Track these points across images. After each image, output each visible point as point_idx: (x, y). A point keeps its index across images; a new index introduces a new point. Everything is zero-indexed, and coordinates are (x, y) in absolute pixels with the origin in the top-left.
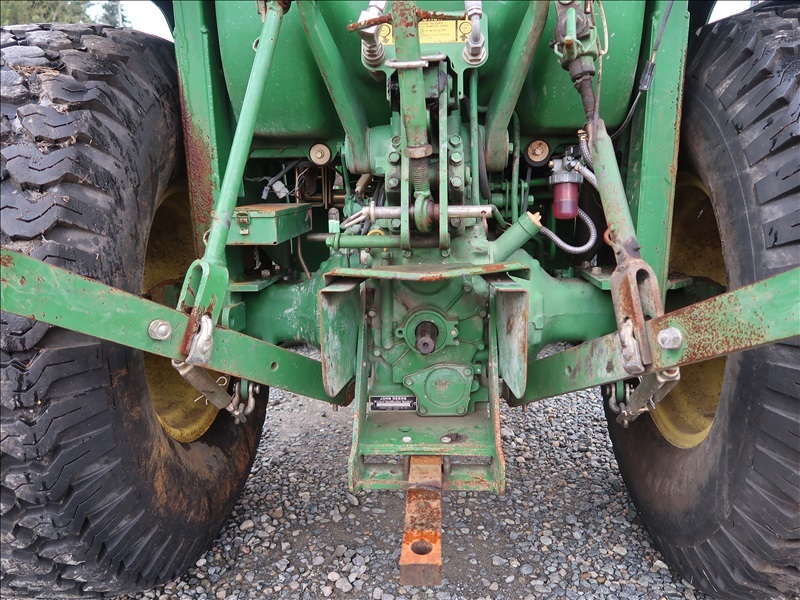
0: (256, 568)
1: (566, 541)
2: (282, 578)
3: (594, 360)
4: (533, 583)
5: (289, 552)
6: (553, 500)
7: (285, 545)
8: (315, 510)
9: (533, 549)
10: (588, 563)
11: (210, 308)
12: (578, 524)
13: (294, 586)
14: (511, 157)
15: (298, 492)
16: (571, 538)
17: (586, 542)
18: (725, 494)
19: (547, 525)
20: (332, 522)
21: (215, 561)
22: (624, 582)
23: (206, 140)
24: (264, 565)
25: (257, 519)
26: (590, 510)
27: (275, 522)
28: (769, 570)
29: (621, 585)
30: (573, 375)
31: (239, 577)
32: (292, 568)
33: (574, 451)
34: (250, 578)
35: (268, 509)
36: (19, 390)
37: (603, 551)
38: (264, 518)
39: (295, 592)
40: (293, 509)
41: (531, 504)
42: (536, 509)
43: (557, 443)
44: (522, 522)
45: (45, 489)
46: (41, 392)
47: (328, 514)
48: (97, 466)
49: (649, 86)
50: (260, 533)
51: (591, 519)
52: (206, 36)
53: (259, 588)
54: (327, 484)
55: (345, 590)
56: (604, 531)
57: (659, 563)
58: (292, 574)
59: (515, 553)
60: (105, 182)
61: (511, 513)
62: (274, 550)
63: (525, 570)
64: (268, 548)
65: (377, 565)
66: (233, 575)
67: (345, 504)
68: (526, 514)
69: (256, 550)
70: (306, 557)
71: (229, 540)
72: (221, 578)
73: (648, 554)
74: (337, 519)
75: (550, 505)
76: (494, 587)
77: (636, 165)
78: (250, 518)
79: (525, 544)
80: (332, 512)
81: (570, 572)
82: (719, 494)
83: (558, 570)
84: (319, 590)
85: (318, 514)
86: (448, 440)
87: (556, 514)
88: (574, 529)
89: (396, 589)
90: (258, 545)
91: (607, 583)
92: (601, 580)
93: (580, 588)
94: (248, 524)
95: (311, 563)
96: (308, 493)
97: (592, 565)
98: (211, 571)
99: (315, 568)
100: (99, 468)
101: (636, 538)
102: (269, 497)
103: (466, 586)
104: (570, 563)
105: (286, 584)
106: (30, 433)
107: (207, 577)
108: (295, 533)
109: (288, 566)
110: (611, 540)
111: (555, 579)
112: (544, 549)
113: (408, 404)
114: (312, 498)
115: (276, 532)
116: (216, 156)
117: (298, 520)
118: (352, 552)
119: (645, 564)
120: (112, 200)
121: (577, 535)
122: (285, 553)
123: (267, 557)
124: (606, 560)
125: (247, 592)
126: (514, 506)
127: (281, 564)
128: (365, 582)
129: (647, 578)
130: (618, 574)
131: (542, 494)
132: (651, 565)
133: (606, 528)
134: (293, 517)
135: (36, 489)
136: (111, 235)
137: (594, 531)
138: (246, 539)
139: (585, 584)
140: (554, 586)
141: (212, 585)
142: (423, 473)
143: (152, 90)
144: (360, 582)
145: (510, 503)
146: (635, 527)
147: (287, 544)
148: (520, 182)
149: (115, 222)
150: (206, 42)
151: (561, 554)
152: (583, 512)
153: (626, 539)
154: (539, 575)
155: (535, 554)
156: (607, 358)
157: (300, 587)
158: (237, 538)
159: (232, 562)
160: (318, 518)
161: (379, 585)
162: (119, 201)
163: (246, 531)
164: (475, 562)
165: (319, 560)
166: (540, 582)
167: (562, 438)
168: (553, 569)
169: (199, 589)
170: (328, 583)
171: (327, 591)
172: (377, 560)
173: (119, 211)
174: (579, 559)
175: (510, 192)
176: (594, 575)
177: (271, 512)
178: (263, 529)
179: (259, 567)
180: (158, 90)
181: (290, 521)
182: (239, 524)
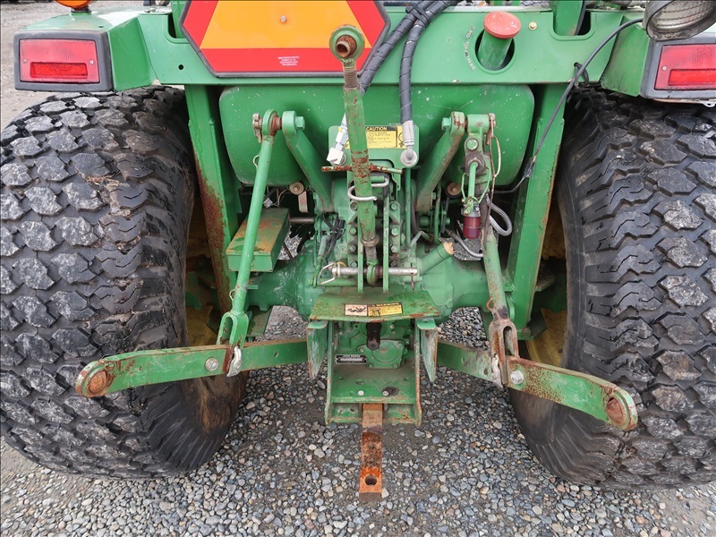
0: (262, 440)
1: (463, 417)
2: (279, 448)
3: (478, 363)
4: (439, 450)
5: (281, 427)
6: (459, 384)
7: (278, 423)
8: (296, 393)
9: (441, 424)
10: (476, 436)
11: (239, 342)
12: (473, 405)
13: (288, 454)
14: (434, 202)
15: (282, 377)
16: (467, 415)
17: (476, 419)
18: (552, 430)
19: (452, 405)
20: (308, 403)
21: (234, 435)
22: (496, 450)
23: (217, 196)
24: (266, 438)
25: (257, 401)
26: (483, 392)
27: (270, 403)
28: (571, 473)
29: (495, 452)
30: (466, 364)
31: (251, 447)
32: (285, 441)
33: (477, 340)
34: (258, 448)
35: (264, 392)
36: (131, 400)
37: (487, 426)
38: (262, 400)
39: (289, 458)
40: (280, 392)
41: (443, 387)
42: (446, 392)
43: (465, 332)
44: (436, 403)
45: (148, 444)
46: (143, 400)
47: (305, 396)
48: (174, 425)
49: (530, 175)
50: (261, 413)
51: (482, 400)
52: (213, 127)
53: (265, 456)
54: (302, 370)
55: (320, 457)
56: (489, 410)
57: (521, 435)
58: (286, 444)
59: (430, 427)
60: (161, 258)
61: (428, 394)
62: (272, 426)
63: (435, 441)
64: (267, 424)
65: (340, 438)
66: (247, 445)
67: (316, 388)
68: (439, 396)
69: (260, 426)
70: (293, 432)
71: (240, 418)
72: (240, 448)
73: (515, 428)
74: (311, 400)
75: (456, 388)
76: (415, 453)
77: (521, 211)
78: (252, 400)
79: (437, 420)
80: (308, 396)
81: (463, 442)
82: (550, 428)
83: (456, 440)
84: (304, 457)
85: (298, 396)
86: (386, 393)
87: (459, 396)
88: (470, 408)
89: (353, 455)
90: (261, 422)
91: (486, 451)
92: (482, 448)
93: (469, 454)
94: (251, 405)
95: (297, 437)
96: (289, 378)
97: (478, 437)
98: (233, 444)
99: (300, 440)
100: (176, 425)
101: (510, 416)
102: (263, 382)
103: (397, 452)
104: (464, 435)
105: (282, 452)
106: (139, 421)
107: (231, 448)
108: (285, 413)
109: (282, 439)
110: (494, 418)
111: (454, 448)
112: (449, 424)
113: (361, 360)
114: (293, 382)
115: (271, 411)
116: (224, 205)
117: (285, 401)
118: (323, 428)
119: (512, 436)
120: (165, 268)
121: (471, 414)
122: (279, 429)
123: (267, 431)
124: (488, 433)
125: (258, 459)
126: (431, 388)
127: (278, 438)
128: (333, 450)
129: (511, 447)
130: (494, 443)
131: (451, 378)
132: (515, 436)
133: (491, 408)
134: (282, 399)
135: (143, 445)
136: (169, 293)
137: (483, 409)
138: (252, 417)
139: (472, 451)
140: (452, 452)
141: (235, 453)
142: (371, 418)
143: (176, 165)
144: (330, 451)
145: (429, 387)
146: (510, 407)
147: (280, 422)
148: (440, 210)
149: (170, 282)
150: (213, 131)
151: (459, 429)
152: (477, 394)
153: (503, 416)
154: (443, 444)
155: (442, 428)
156: (485, 367)
157: (292, 455)
158: (246, 417)
159: (245, 436)
160: (298, 400)
161: (342, 452)
162: (170, 267)
163: (251, 411)
164: (403, 435)
165: (302, 434)
166: (444, 450)
167: (469, 328)
168: (453, 440)
169: (227, 457)
170: (310, 452)
171: (309, 458)
172: (340, 434)
173: (171, 274)
174: (470, 432)
175: (434, 216)
176: (479, 444)
177: (266, 395)
178: (262, 409)
179: (263, 440)
180: (180, 164)
181: (279, 402)
182: (245, 405)
